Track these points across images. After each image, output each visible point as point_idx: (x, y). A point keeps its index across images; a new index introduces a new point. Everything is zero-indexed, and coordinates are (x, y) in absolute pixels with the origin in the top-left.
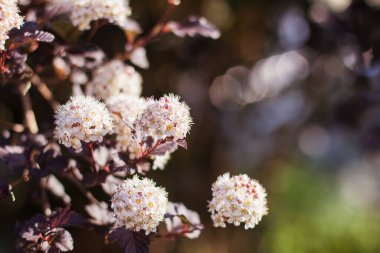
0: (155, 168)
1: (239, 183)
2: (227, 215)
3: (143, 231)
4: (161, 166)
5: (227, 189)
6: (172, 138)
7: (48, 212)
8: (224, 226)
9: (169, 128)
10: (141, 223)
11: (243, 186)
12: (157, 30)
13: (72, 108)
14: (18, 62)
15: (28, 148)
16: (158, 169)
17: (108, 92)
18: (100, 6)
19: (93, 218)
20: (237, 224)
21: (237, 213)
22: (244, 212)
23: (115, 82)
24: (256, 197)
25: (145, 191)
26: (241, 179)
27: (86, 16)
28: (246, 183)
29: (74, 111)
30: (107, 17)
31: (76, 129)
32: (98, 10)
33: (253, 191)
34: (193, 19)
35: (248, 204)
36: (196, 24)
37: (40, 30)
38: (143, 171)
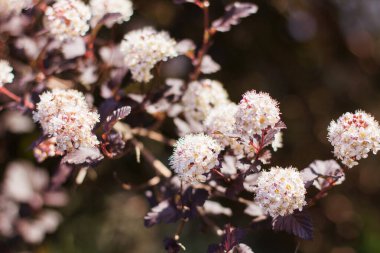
0: (275, 150)
1: (346, 124)
2: (353, 154)
3: (296, 211)
4: (280, 145)
5: (340, 134)
6: (269, 127)
7: (220, 232)
8: (357, 163)
9: (262, 121)
10: (291, 206)
11: (350, 123)
12: (206, 36)
13: (180, 153)
14: (117, 142)
15: (170, 199)
16: (278, 149)
17: (201, 112)
18: (148, 55)
19: (256, 217)
20: (365, 156)
21: (360, 149)
22: (365, 143)
23: (201, 102)
24: (366, 126)
25: (277, 179)
26: (345, 119)
27: (144, 70)
28: (351, 120)
29: (182, 156)
30: (159, 59)
31: (193, 168)
32: (149, 60)
33: (361, 122)
34: (228, 9)
35: (363, 136)
36: (234, 11)
37: (116, 109)
38: (267, 161)
